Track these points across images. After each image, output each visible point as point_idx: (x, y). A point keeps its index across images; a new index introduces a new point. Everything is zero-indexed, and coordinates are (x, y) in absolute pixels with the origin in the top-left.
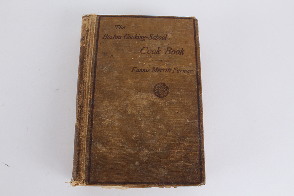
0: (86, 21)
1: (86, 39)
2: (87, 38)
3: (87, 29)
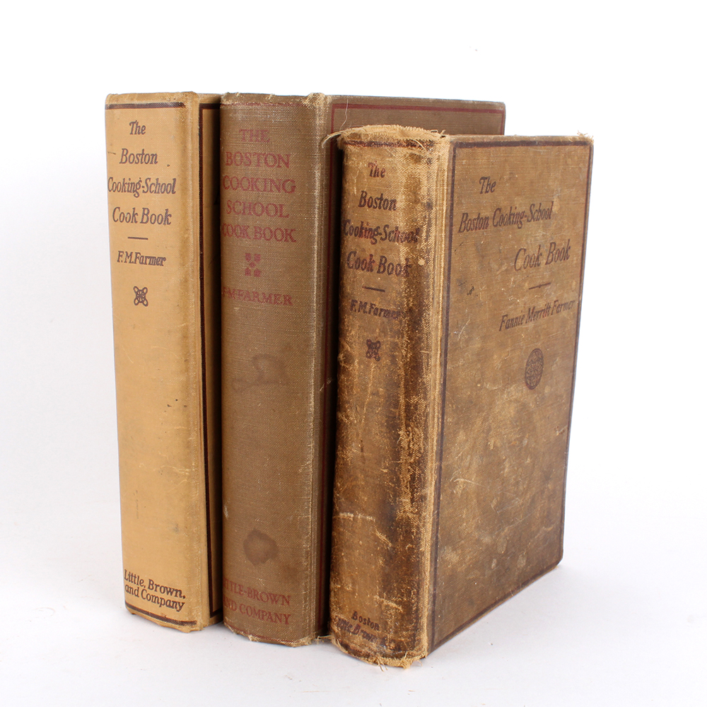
0: (420, 167)
1: (426, 240)
2: (428, 236)
3: (425, 201)
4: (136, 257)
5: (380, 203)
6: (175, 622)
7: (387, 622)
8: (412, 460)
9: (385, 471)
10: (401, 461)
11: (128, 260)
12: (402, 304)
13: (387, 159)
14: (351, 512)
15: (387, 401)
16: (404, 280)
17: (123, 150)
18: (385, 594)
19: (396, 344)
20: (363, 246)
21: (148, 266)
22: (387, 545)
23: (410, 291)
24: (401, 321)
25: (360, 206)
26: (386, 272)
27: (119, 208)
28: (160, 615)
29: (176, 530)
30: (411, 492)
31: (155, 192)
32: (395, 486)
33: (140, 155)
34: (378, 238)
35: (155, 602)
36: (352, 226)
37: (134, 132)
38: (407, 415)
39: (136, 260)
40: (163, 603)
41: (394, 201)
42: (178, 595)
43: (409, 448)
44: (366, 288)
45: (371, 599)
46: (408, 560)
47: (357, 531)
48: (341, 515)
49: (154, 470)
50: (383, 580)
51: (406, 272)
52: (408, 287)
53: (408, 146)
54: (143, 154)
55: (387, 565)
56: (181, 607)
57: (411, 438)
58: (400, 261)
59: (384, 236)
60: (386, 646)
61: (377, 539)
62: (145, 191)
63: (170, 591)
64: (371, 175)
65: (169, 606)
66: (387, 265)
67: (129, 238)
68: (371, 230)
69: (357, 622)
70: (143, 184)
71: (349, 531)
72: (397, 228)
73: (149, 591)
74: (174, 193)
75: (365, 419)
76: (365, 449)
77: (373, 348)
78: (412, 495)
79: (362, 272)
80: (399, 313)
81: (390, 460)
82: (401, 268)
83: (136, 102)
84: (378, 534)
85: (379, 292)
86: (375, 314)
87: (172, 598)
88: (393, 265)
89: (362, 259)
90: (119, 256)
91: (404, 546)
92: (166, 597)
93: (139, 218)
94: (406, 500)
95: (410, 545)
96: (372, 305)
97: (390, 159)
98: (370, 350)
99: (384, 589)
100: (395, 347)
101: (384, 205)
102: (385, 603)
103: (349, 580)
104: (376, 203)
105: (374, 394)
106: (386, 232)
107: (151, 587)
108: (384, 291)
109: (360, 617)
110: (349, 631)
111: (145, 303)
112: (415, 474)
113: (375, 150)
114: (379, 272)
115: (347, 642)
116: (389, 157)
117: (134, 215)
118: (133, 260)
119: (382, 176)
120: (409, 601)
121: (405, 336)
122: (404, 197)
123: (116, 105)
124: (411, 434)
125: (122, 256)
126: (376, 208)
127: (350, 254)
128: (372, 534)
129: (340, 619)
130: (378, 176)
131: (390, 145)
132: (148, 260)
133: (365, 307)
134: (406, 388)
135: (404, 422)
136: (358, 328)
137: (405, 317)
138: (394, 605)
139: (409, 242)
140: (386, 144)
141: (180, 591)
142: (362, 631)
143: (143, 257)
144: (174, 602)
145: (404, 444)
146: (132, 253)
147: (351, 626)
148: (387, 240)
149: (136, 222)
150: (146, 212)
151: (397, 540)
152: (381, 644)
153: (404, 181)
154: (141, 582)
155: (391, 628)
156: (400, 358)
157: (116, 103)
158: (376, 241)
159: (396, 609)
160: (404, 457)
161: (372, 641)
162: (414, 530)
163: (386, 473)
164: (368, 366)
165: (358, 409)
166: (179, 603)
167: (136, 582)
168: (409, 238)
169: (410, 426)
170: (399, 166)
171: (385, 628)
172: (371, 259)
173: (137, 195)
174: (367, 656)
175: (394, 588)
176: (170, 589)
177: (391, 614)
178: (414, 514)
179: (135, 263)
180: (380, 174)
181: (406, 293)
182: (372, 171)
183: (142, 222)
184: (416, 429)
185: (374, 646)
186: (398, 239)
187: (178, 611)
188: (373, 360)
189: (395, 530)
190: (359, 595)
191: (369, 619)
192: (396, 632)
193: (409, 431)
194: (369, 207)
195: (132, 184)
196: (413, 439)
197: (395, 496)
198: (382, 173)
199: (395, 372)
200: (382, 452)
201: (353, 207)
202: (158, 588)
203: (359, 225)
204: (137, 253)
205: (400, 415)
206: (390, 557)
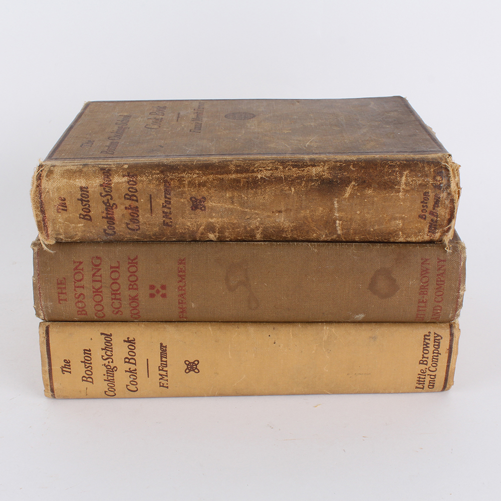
4: (162, 370)
5: (85, 201)
6: (451, 341)
7: (420, 184)
8: (281, 167)
9: (293, 189)
10: (283, 176)
11: (166, 378)
12: (158, 179)
13: (51, 195)
14: (335, 223)
15: (235, 189)
16: (139, 178)
17: (83, 380)
18: (396, 187)
19: (189, 182)
20: (120, 215)
21: (168, 360)
22: (354, 185)
23: (148, 173)
24: (171, 179)
25: (91, 220)
26: (135, 194)
27: (127, 386)
28: (447, 354)
29: (374, 338)
30: (307, 167)
31: (112, 351)
32: (304, 180)
33: (85, 365)
34: (112, 202)
35: (437, 359)
36: (108, 227)
37: (69, 370)
38: (245, 172)
39: (165, 371)
40: (437, 352)
41: (81, 188)
42: (428, 338)
43: (271, 170)
44: (151, 213)
45: (404, 200)
46: (363, 167)
47: (349, 217)
48: (339, 232)
49: (328, 357)
50: (385, 189)
51: (133, 176)
52: (145, 174)
53: (40, 179)
54: (84, 362)
55: (371, 186)
56: (438, 336)
57: (263, 169)
58: (125, 182)
59: (109, 197)
60: (441, 184)
61: (352, 196)
62: (111, 360)
63: (426, 345)
64: (66, 210)
65: (439, 345)
66: (130, 194)
67: (148, 377)
68: (107, 209)
69: (427, 214)
70: (106, 362)
71: (351, 224)
72: (101, 185)
73: (429, 365)
74: (111, 335)
75: (255, 210)
76: (279, 209)
77: (197, 205)
78: (309, 166)
79: (140, 217)
80: (165, 182)
81: (283, 185)
82: (131, 181)
83: (47, 368)
84: (347, 195)
85: (152, 200)
86: (170, 203)
87: (431, 343)
88: (129, 188)
89: (131, 217)
90: (163, 386)
91: (353, 171)
92: (431, 348)
93: (133, 367)
94: (314, 171)
95: (351, 167)
96: (163, 207)
97: (51, 192)
98: (199, 207)
99: (392, 188)
100: (191, 184)
101: (86, 198)
102: (404, 186)
103: (393, 223)
104: (85, 205)
105: (233, 202)
106: (106, 196)
107: (425, 362)
108: (151, 195)
109: (422, 211)
110: (436, 221)
111: (196, 363)
112: (292, 165)
113: (46, 207)
114: (137, 201)
115: (445, 221)
116: (49, 194)
117: (131, 372)
118: (164, 373)
119: (64, 200)
120: (399, 166)
121: (182, 175)
122: (77, 180)
123: (51, 386)
124: (260, 169)
125: (163, 384)
126: (89, 205)
127: (129, 229)
128: (348, 200)
129: (429, 232)
130: (65, 204)
131: (40, 194)
132: (164, 359)
133: (166, 213)
134: (222, 174)
135: (250, 175)
136: (184, 220)
137: (167, 176)
138: (404, 178)
139: (110, 175)
140: (40, 198)
141: (425, 336)
142: (434, 209)
143: (161, 364)
144: (435, 342)
145: (268, 173)
146: (160, 374)
147: (432, 220)
148: (111, 194)
149: (136, 370)
150: (127, 361)
151: (349, 177)
152: (440, 189)
153: (65, 180)
154: (423, 372)
155: (424, 180)
156: (200, 179)
157: (49, 387)
158: (114, 204)
159: (406, 176)
160: (279, 174)
161: (439, 198)
162: (338, 164)
163: (295, 189)
164: (212, 209)
165: (248, 217)
166: (435, 337)
167: (424, 377)
168: (107, 175)
169: (253, 170)
170: (55, 185)
171: (425, 185)
172: (129, 209)
173: (115, 369)
174: (452, 201)
175: (389, 178)
176: (424, 344)
177: (412, 181)
178: (325, 165)
179: (167, 371)
180: (63, 202)
181: (149, 176)
182: (63, 210)
183: (135, 364)
184: (256, 165)
185: (443, 195)
186: (109, 184)
187: (442, 338)
188: (206, 204)
189: (340, 179)
190: (404, 213)
191: (422, 202)
192: (427, 176)
193: (258, 170)
194: (90, 211)
195: (107, 373)
196: (264, 167)
197: (312, 181)
198: (62, 200)
199: (212, 182)
200: (278, 192)
201: (93, 226)
202: (425, 355)
203: (106, 220)
204: (160, 370)
205: (245, 178)
206: (364, 184)
